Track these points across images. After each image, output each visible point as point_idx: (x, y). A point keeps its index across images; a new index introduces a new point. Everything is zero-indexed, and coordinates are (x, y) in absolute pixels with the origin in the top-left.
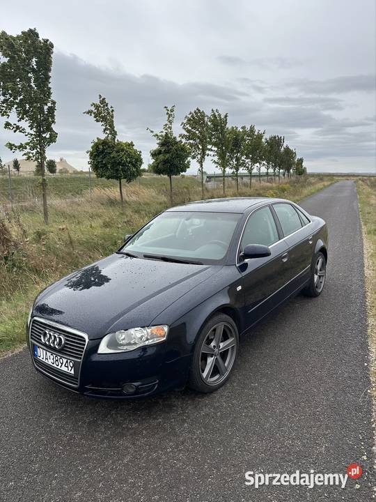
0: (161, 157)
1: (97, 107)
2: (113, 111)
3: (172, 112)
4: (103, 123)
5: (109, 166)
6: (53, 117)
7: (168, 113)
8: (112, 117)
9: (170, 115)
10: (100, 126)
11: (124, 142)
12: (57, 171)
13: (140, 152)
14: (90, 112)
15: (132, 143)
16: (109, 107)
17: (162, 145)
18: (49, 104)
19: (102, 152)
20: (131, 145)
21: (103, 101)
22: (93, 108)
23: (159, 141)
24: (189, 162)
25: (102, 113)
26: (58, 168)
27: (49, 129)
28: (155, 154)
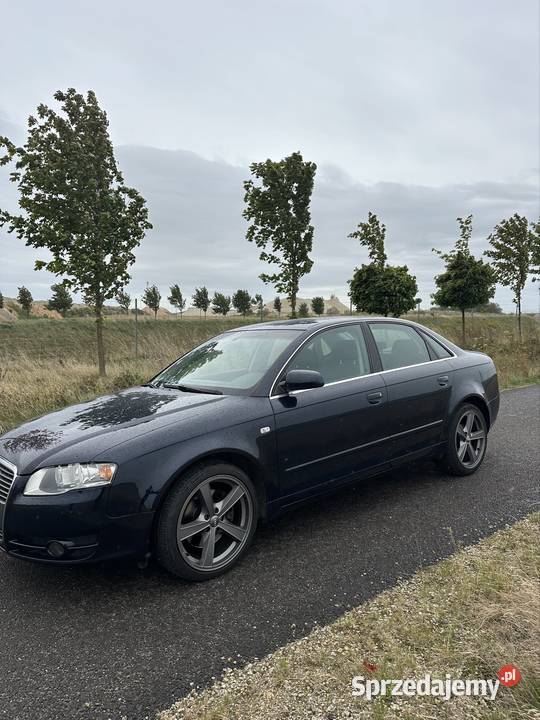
0: (449, 284)
1: (365, 227)
2: (384, 230)
3: (467, 224)
4: (370, 246)
5: (373, 298)
6: (310, 244)
7: (462, 227)
8: (383, 238)
9: (466, 227)
10: (366, 250)
11: (396, 266)
12: (325, 311)
13: (415, 277)
14: (356, 234)
15: (405, 267)
16: (380, 225)
17: (451, 268)
18: (307, 231)
19: (365, 281)
20: (405, 269)
21: (373, 220)
22: (360, 229)
23: (447, 264)
24: (493, 290)
25: (371, 234)
26: (327, 307)
27: (304, 257)
28: (441, 281)
